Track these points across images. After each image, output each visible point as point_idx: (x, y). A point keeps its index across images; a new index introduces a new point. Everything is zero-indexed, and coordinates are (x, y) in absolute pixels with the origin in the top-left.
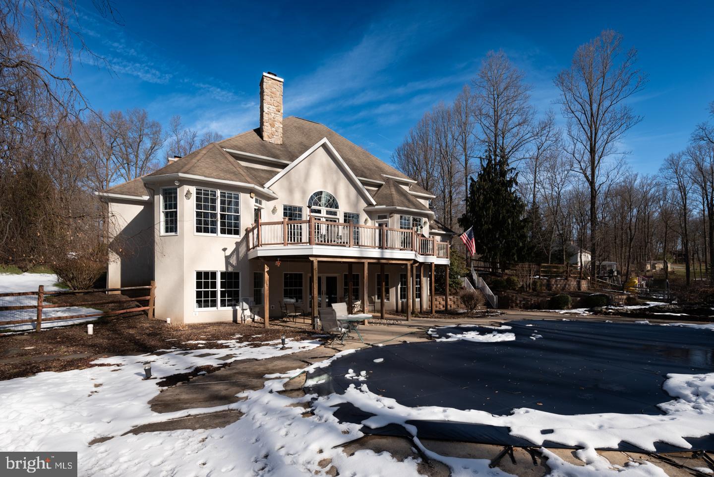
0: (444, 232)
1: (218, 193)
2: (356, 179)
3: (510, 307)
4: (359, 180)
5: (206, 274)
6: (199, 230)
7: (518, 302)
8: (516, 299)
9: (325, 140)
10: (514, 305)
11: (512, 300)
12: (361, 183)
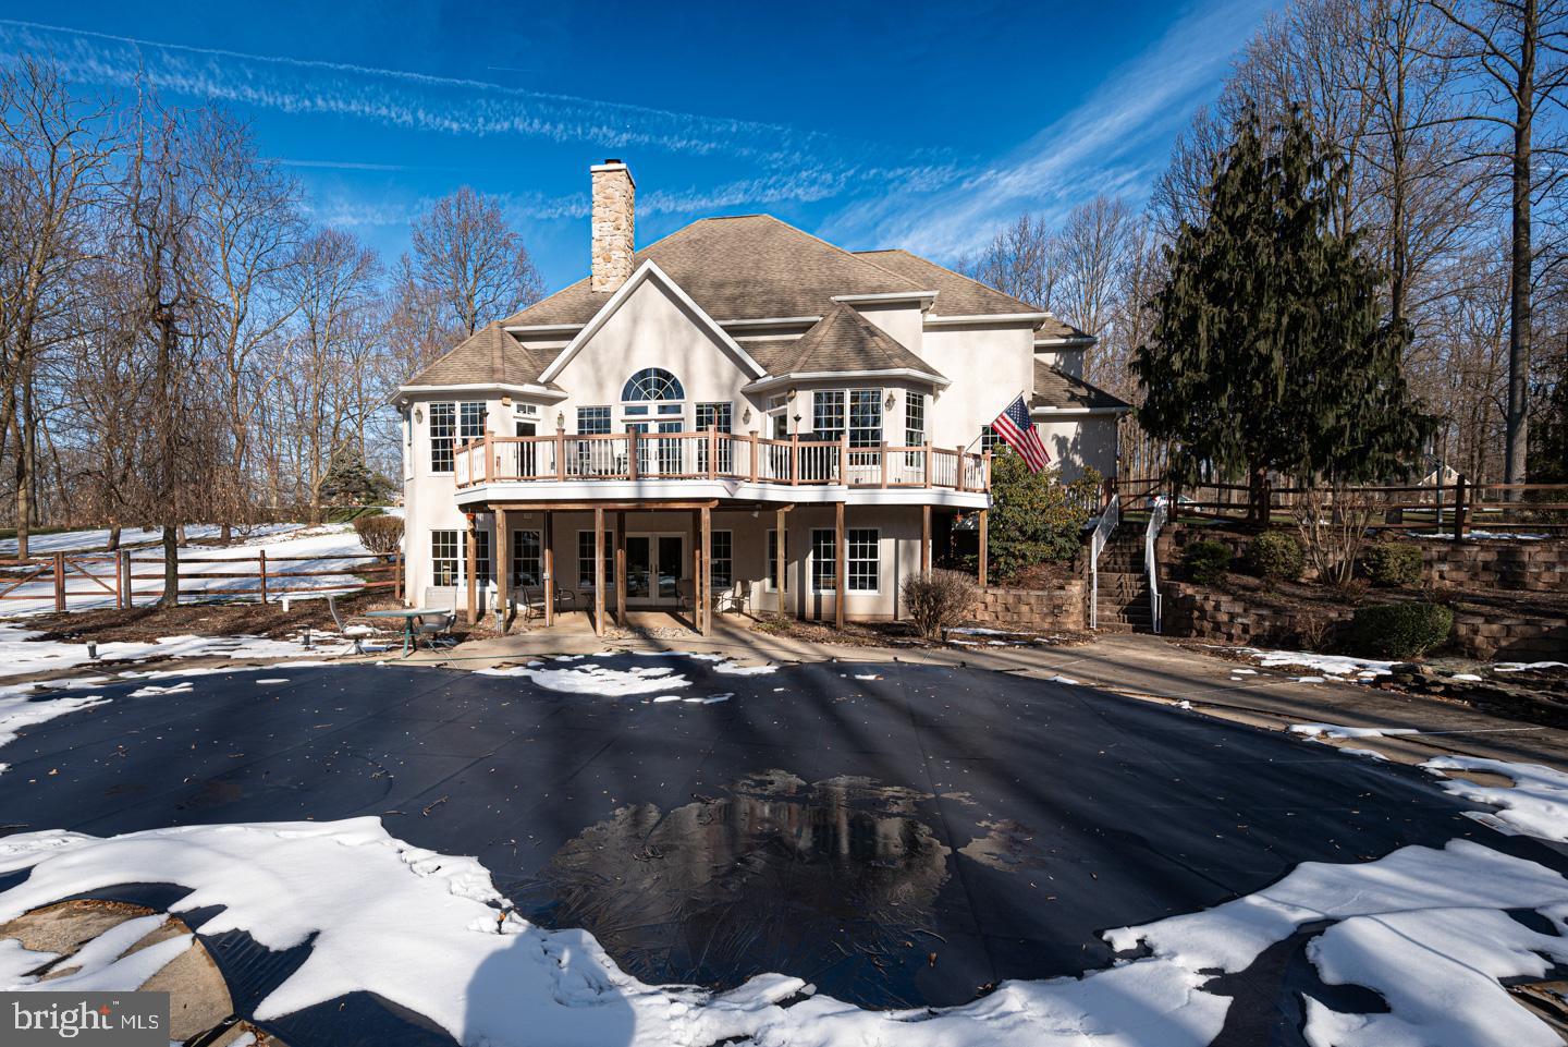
0: (1087, 410)
1: (458, 405)
2: (715, 326)
3: (1194, 633)
4: (722, 327)
5: (445, 534)
6: (436, 468)
7: (1224, 618)
8: (1217, 607)
9: (649, 264)
10: (1207, 626)
11: (1202, 611)
12: (728, 332)
